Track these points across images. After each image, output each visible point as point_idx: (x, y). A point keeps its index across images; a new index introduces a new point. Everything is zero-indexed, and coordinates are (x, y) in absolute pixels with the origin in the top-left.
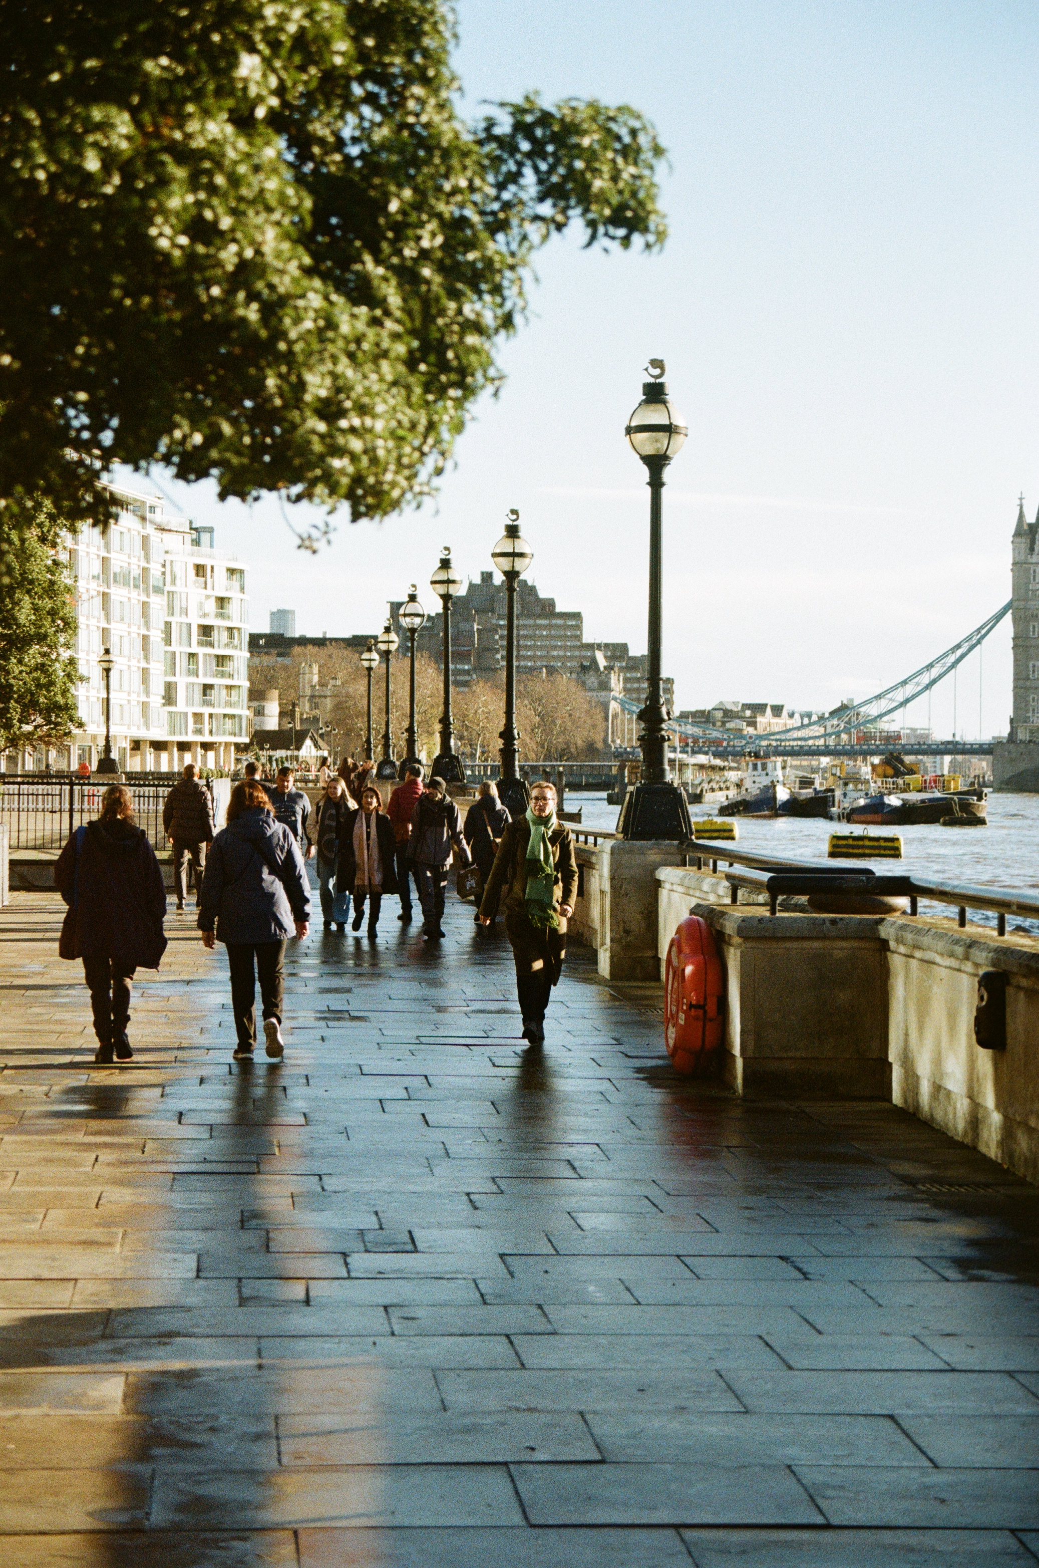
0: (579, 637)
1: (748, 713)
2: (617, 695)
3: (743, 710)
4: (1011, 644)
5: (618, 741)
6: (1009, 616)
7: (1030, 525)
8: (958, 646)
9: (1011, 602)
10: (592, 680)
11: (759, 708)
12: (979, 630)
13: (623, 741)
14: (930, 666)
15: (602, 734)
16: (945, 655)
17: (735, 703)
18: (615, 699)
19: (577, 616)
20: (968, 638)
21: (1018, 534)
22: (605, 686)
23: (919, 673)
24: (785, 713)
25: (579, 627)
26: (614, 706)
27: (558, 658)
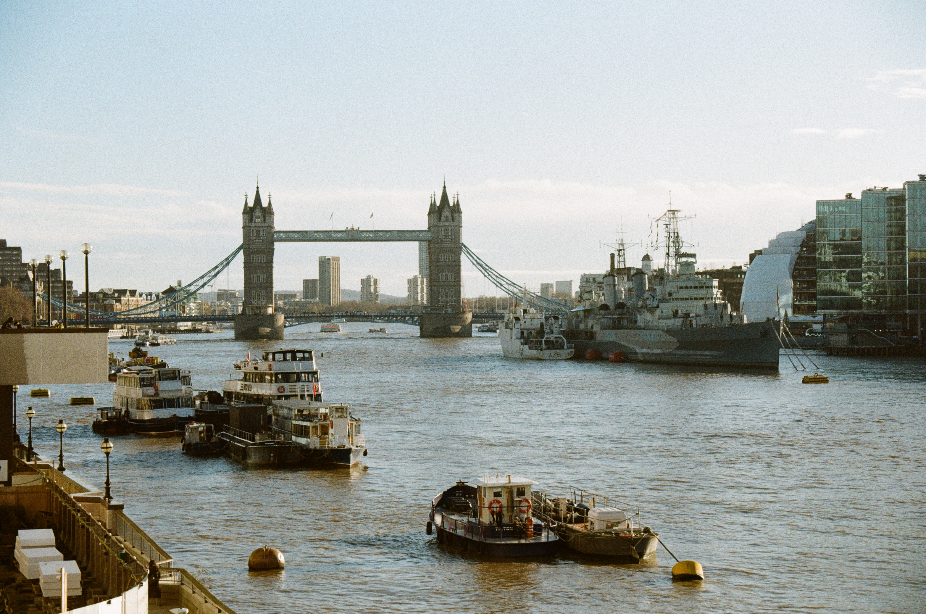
0: (20, 260)
1: (116, 295)
2: (40, 293)
3: (114, 293)
4: (243, 265)
5: (41, 317)
6: (242, 250)
7: (250, 208)
8: (216, 267)
9: (242, 245)
10: (26, 286)
11: (123, 292)
12: (226, 259)
13: (43, 317)
14: (202, 277)
15: (32, 315)
16: (210, 272)
17: (110, 290)
18: (39, 295)
19: (19, 249)
20: (221, 263)
21: (244, 213)
22: (34, 289)
23: (197, 280)
24: (137, 294)
25: (20, 255)
26: (37, 298)
27: (7, 271)
